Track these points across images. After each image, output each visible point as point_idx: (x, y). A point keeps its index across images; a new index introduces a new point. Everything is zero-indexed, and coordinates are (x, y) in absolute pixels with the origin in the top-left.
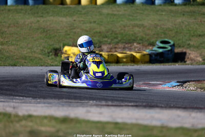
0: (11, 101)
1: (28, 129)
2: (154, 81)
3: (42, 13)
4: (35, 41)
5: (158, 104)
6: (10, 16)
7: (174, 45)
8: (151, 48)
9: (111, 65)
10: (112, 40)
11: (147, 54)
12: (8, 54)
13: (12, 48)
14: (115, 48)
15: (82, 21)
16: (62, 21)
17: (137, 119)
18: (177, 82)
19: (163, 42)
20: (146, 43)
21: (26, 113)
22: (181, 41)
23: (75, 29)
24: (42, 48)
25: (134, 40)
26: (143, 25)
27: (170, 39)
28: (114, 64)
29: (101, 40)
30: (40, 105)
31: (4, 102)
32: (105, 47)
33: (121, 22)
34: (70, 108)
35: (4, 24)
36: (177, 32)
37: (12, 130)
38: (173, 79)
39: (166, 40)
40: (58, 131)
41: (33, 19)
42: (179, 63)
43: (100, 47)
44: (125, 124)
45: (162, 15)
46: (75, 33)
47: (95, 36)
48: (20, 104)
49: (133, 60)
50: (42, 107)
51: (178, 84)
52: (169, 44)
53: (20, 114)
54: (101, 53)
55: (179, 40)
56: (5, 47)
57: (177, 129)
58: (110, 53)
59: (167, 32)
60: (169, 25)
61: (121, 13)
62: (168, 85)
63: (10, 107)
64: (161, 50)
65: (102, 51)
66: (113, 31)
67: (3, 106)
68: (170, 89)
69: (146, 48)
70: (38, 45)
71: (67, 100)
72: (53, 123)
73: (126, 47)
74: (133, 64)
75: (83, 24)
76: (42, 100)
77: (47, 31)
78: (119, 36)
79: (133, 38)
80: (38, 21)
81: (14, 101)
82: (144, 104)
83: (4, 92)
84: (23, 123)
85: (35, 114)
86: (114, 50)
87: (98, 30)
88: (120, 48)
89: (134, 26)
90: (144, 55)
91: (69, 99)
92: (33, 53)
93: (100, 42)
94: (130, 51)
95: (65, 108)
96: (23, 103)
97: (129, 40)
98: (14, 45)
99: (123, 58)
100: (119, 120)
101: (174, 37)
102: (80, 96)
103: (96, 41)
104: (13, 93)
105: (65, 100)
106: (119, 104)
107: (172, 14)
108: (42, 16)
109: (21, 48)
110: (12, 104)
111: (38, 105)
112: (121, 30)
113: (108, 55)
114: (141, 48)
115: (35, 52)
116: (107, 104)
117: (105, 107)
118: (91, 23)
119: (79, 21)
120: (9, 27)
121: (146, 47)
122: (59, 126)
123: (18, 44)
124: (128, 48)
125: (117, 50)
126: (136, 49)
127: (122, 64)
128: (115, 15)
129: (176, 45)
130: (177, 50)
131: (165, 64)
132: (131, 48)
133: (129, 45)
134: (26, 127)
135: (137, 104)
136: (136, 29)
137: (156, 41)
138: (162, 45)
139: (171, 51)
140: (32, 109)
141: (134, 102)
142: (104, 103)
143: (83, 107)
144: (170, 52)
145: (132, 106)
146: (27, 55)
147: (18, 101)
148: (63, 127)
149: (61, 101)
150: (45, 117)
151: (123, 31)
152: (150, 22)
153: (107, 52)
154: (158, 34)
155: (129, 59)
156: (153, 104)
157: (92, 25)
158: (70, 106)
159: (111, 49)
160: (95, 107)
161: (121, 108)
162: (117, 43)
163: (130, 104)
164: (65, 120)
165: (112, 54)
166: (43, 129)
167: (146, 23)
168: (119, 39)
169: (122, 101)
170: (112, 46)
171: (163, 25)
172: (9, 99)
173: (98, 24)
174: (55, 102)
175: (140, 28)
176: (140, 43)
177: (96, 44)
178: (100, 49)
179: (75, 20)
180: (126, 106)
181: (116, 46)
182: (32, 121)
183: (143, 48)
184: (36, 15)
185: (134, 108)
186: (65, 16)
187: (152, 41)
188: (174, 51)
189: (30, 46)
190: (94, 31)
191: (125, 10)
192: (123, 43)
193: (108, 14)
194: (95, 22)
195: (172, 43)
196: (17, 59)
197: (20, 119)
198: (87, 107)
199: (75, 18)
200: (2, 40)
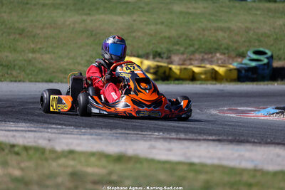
0: (45, 130)
1: (69, 170)
2: (243, 106)
3: (90, 10)
4: (80, 47)
5: (250, 139)
6: (45, 13)
7: (272, 57)
8: (239, 60)
9: (184, 82)
10: (186, 48)
11: (235, 69)
12: (41, 66)
13: (47, 57)
14: (190, 59)
15: (145, 21)
16: (116, 21)
17: (220, 159)
18: (276, 108)
19: (256, 53)
20: (233, 54)
21: (66, 148)
22: (282, 52)
23: (134, 32)
24: (88, 58)
25: (216, 49)
26: (229, 28)
27: (267, 49)
28: (188, 82)
29: (171, 49)
30: (86, 137)
31: (35, 131)
32: (176, 58)
33: (199, 24)
34: (127, 142)
35: (37, 24)
36: (277, 39)
37: (46, 171)
38: (270, 104)
39: (261, 49)
40: (110, 173)
41: (77, 18)
42: (279, 82)
43: (169, 57)
44: (203, 165)
45: (256, 14)
46: (135, 37)
47: (162, 43)
48: (57, 135)
49: (214, 77)
50: (88, 139)
51: (278, 111)
52: (266, 56)
53: (59, 148)
54: (170, 66)
55: (280, 50)
56: (38, 55)
57: (276, 174)
58: (183, 67)
59: (262, 39)
60: (266, 29)
61: (198, 11)
62: (264, 112)
63: (45, 139)
64: (253, 64)
65: (171, 63)
66: (187, 36)
67: (35, 137)
68: (265, 118)
69: (233, 61)
70: (83, 54)
71: (123, 131)
72: (104, 162)
73: (205, 59)
74: (214, 82)
75: (146, 25)
76: (88, 130)
77: (95, 35)
78: (196, 43)
79: (215, 46)
80: (84, 21)
81: (49, 130)
82: (230, 138)
83: (36, 118)
84: (62, 161)
85: (78, 149)
86: (188, 62)
87: (167, 34)
88: (196, 60)
89: (217, 29)
90: (230, 70)
91: (125, 129)
92: (76, 65)
93: (169, 51)
94: (211, 64)
95: (120, 142)
96: (62, 133)
97: (210, 49)
98: (49, 53)
99: (201, 73)
100: (196, 160)
101: (272, 45)
102: (141, 126)
103: (164, 50)
104: (48, 120)
105: (119, 131)
106: (195, 138)
107: (270, 14)
108: (89, 14)
109: (60, 57)
110: (47, 135)
111: (83, 137)
112: (199, 34)
113: (181, 70)
114: (227, 61)
115: (78, 63)
116: (178, 137)
117: (176, 141)
118: (156, 24)
119: (141, 22)
120: (42, 28)
121: (232, 58)
122: (111, 167)
123: (56, 51)
124: (207, 60)
125: (193, 62)
126: (220, 62)
127: (199, 82)
128: (190, 14)
129: (274, 57)
130: (276, 64)
131: (259, 83)
132: (213, 60)
133: (210, 56)
134: (67, 167)
135: (220, 138)
136: (220, 34)
137: (247, 51)
138: (255, 57)
139: (268, 64)
140: (76, 142)
141: (215, 134)
142: (174, 135)
143: (145, 140)
144: (266, 67)
145: (213, 140)
146: (67, 67)
147: (55, 131)
148: (117, 168)
149: (114, 131)
150: (93, 154)
151: (201, 37)
152: (239, 24)
153: (179, 65)
154: (250, 42)
155: (209, 75)
156: (242, 138)
157: (158, 27)
158: (127, 139)
159: (185, 60)
160: (161, 141)
161: (198, 143)
162: (193, 53)
163: (210, 138)
164: (120, 158)
165: (185, 69)
166: (89, 170)
167: (233, 25)
168: (196, 47)
169: (200, 133)
170: (185, 56)
171: (258, 28)
172: (42, 128)
173: (167, 26)
174: (105, 133)
175: (225, 32)
176: (224, 54)
177: (164, 53)
178: (168, 60)
179: (134, 20)
180: (204, 140)
181: (192, 57)
182: (74, 159)
183: (228, 60)
184: (81, 12)
185: (217, 143)
186: (121, 14)
187: (241, 51)
188: (272, 65)
189: (72, 54)
190: (162, 35)
191: (204, 8)
192: (201, 52)
193: (181, 13)
194: (162, 23)
195: (269, 53)
196: (54, 72)
197: (57, 155)
198: (150, 140)
199: (134, 17)
200: (32, 46)
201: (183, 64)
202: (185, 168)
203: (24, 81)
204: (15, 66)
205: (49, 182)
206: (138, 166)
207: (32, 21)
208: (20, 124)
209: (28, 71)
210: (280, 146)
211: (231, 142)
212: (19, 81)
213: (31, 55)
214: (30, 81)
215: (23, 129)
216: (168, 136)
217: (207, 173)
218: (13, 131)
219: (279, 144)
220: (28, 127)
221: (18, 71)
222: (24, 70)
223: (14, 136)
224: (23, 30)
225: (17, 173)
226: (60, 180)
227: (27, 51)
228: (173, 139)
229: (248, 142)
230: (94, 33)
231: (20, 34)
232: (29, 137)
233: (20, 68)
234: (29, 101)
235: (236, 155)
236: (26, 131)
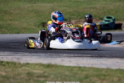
0: (16, 54)
1: (27, 72)
3: (35, 1)
5: (105, 55)
6: (16, 3)
8: (101, 21)
10: (77, 17)
11: (99, 25)
12: (14, 27)
13: (17, 23)
14: (79, 22)
15: (59, 5)
16: (46, 6)
17: (92, 65)
18: (117, 42)
19: (108, 18)
20: (98, 19)
21: (25, 62)
22: (119, 17)
24: (35, 23)
26: (96, 7)
27: (112, 15)
31: (12, 55)
32: (73, 21)
33: (83, 6)
34: (52, 59)
35: (12, 8)
36: (116, 11)
39: (110, 16)
40: (44, 73)
41: (29, 5)
42: (118, 30)
43: (70, 21)
44: (85, 68)
47: (67, 15)
48: (21, 57)
50: (35, 58)
51: (118, 43)
53: (22, 62)
56: (13, 22)
59: (110, 11)
60: (112, 7)
62: (111, 43)
63: (16, 58)
64: (107, 23)
66: (78, 12)
67: (12, 58)
69: (98, 22)
70: (32, 21)
71: (50, 54)
72: (42, 67)
75: (60, 7)
76: (35, 54)
78: (82, 14)
80: (32, 6)
81: (18, 54)
82: (97, 55)
83: (12, 49)
84: (23, 68)
85: (31, 62)
86: (78, 23)
87: (69, 11)
89: (91, 8)
93: (70, 18)
95: (49, 59)
96: (24, 56)
98: (17, 21)
100: (82, 66)
101: (115, 14)
104: (18, 50)
106: (82, 56)
108: (35, 3)
109: (22, 22)
110: (17, 57)
111: (32, 57)
115: (31, 25)
116: (74, 55)
118: (64, 7)
119: (57, 6)
120: (14, 10)
122: (45, 70)
123: (21, 20)
128: (78, 2)
129: (116, 19)
130: (117, 22)
131: (109, 31)
134: (26, 70)
135: (92, 55)
136: (92, 10)
137: (104, 17)
138: (107, 19)
139: (113, 23)
140: (29, 59)
141: (90, 54)
142: (72, 55)
143: (60, 58)
144: (112, 24)
145: (89, 57)
146: (26, 27)
147: (20, 55)
148: (48, 70)
149: (46, 54)
150: (37, 64)
151: (83, 11)
152: (100, 5)
154: (105, 13)
156: (102, 55)
158: (52, 57)
159: (77, 22)
160: (67, 57)
161: (83, 58)
162: (80, 19)
163: (88, 56)
164: (49, 66)
165: (77, 26)
166: (35, 71)
167: (97, 6)
168: (82, 16)
169: (83, 54)
170: (77, 20)
171: (108, 7)
173: (69, 7)
174: (42, 55)
175: (94, 9)
177: (68, 19)
179: (54, 5)
180: (85, 56)
182: (28, 67)
183: (96, 21)
184: (31, 2)
185: (91, 58)
186: (48, 3)
187: (101, 17)
188: (115, 23)
189: (28, 21)
190: (66, 11)
193: (75, 1)
194: (66, 6)
195: (113, 18)
196: (20, 29)
197: (21, 65)
198: (62, 57)
199: (54, 4)
200: (11, 18)
201: (76, 24)
202: (77, 69)
203: (7, 34)
204: (3, 27)
205: (18, 77)
206: (57, 69)
207: (10, 7)
208: (5, 52)
209: (9, 29)
210: (118, 58)
211: (97, 57)
212: (5, 33)
213: (10, 22)
214: (10, 33)
215: (7, 54)
216: (70, 55)
217: (86, 71)
218: (2, 55)
219: (118, 57)
220: (9, 53)
221: (5, 29)
222: (7, 29)
223: (2, 58)
224: (6, 11)
225: (4, 74)
226: (22, 76)
227: (8, 20)
228: (72, 56)
229: (105, 57)
230: (37, 11)
231: (5, 13)
232: (9, 58)
233: (5, 28)
234: (9, 42)
235: (99, 62)
236: (8, 55)
